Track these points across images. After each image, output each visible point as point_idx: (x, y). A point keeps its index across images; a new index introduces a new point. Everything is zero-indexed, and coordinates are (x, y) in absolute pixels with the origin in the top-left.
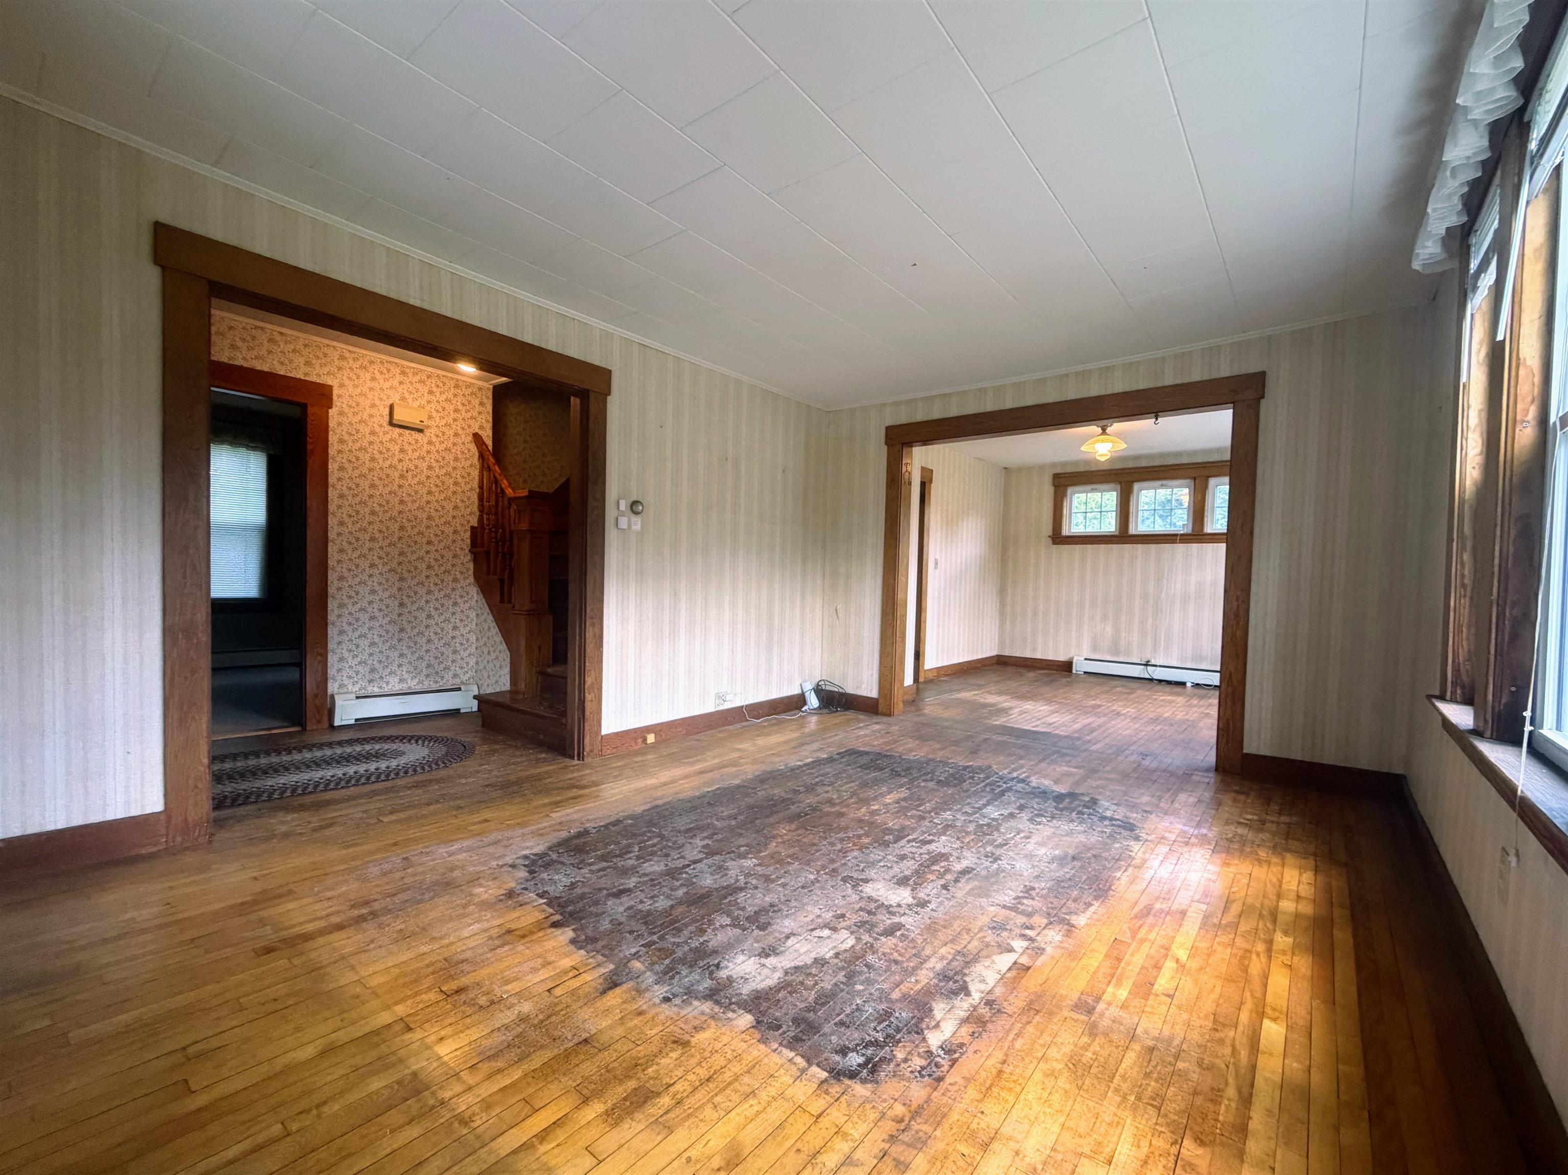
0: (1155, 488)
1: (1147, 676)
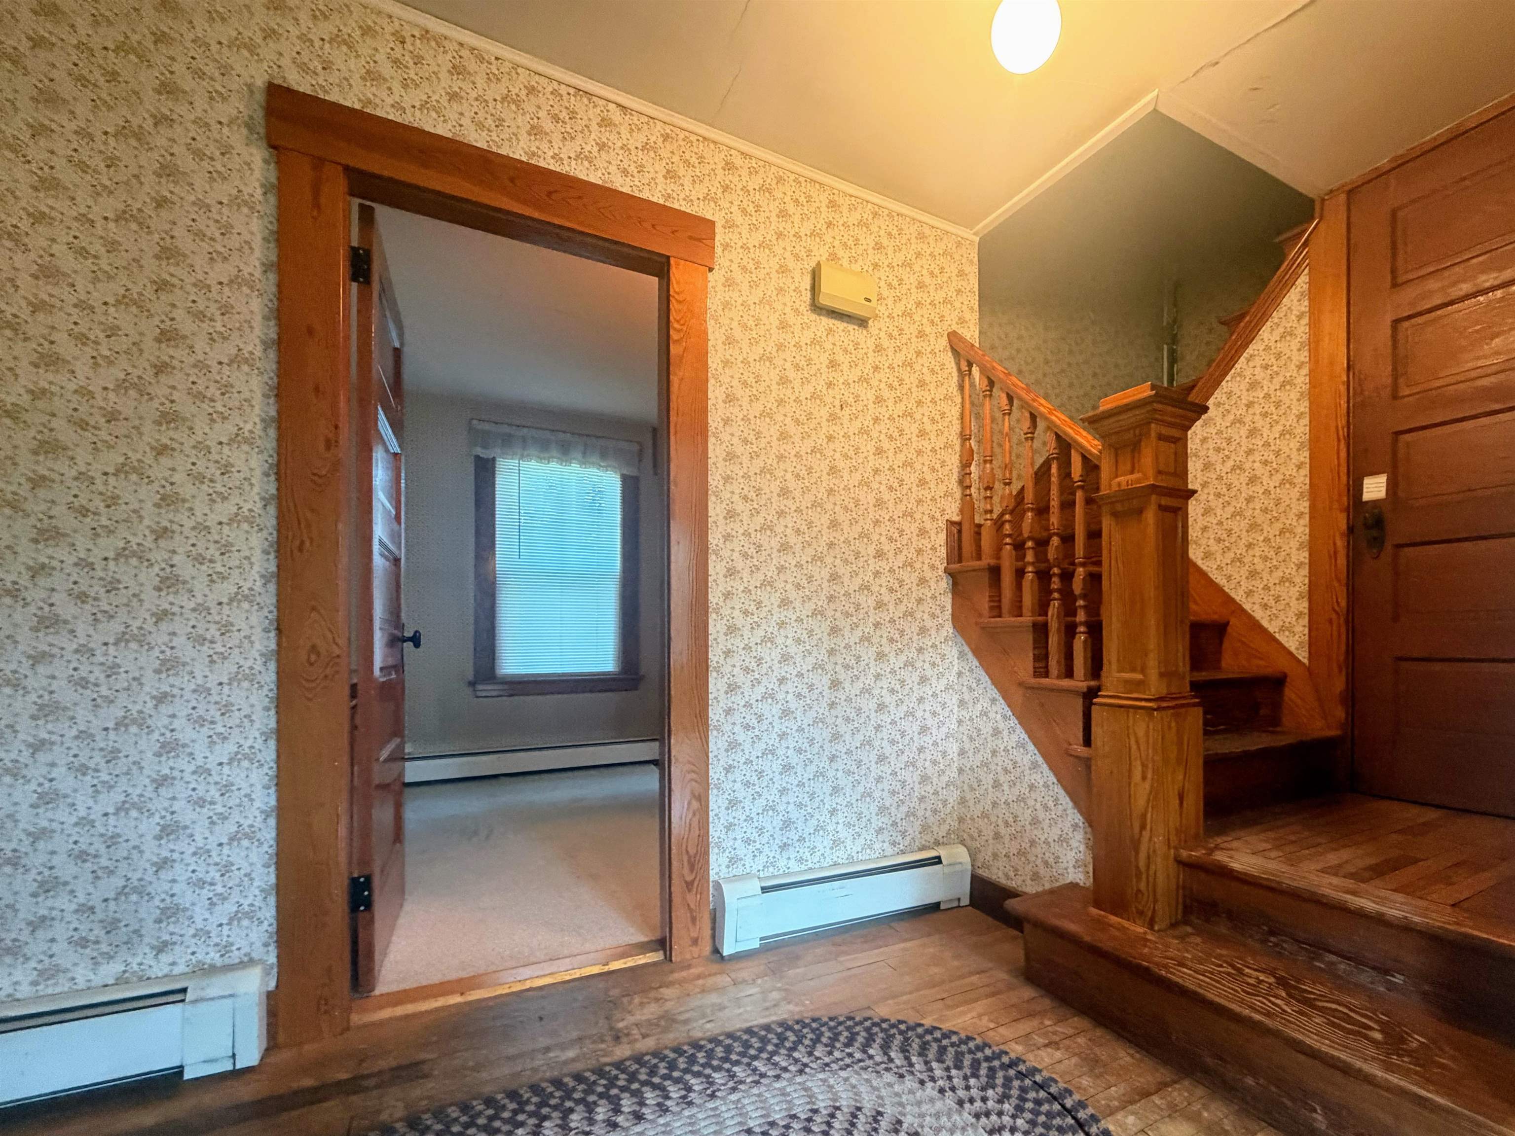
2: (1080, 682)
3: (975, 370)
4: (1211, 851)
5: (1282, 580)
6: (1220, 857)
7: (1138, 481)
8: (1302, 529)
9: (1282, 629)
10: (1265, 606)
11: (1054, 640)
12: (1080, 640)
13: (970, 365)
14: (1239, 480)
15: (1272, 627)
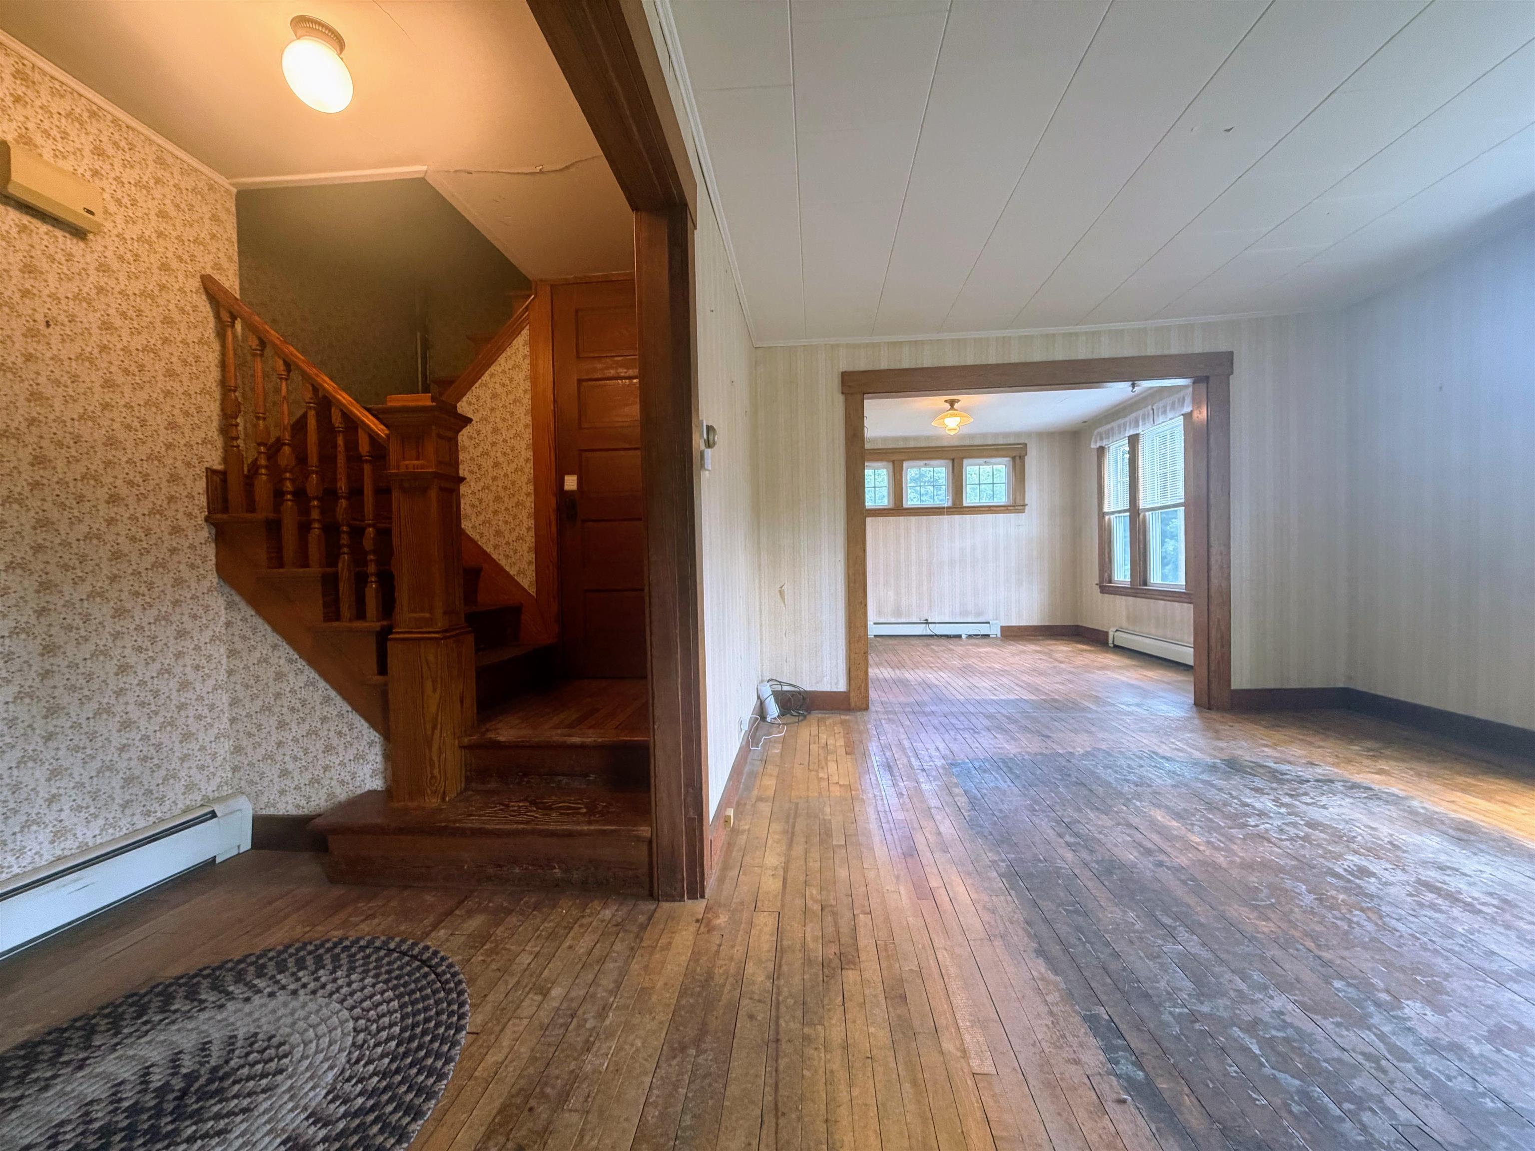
0: (920, 467)
1: (929, 633)
2: (373, 623)
3: (238, 325)
4: (483, 734)
5: (518, 539)
6: (491, 735)
7: (423, 467)
8: (529, 502)
9: (519, 573)
10: (507, 557)
11: (345, 589)
12: (372, 587)
13: (234, 318)
14: (487, 463)
15: (512, 572)
